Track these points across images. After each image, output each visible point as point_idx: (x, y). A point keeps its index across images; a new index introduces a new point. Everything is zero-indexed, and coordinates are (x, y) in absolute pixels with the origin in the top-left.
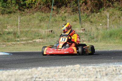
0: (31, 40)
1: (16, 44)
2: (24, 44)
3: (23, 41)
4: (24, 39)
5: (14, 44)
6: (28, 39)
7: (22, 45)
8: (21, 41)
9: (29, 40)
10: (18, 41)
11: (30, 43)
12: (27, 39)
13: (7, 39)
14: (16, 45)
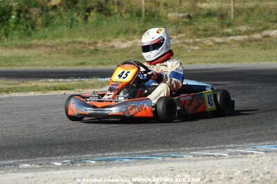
0: (260, 31)
1: (224, 43)
2: (242, 44)
3: (240, 34)
4: (243, 28)
5: (219, 44)
6: (253, 29)
7: (236, 45)
8: (236, 35)
9: (254, 32)
10: (229, 35)
11: (256, 40)
12: (250, 28)
13: (205, 30)
14: (223, 46)
